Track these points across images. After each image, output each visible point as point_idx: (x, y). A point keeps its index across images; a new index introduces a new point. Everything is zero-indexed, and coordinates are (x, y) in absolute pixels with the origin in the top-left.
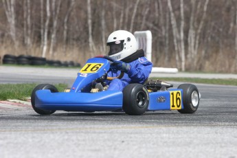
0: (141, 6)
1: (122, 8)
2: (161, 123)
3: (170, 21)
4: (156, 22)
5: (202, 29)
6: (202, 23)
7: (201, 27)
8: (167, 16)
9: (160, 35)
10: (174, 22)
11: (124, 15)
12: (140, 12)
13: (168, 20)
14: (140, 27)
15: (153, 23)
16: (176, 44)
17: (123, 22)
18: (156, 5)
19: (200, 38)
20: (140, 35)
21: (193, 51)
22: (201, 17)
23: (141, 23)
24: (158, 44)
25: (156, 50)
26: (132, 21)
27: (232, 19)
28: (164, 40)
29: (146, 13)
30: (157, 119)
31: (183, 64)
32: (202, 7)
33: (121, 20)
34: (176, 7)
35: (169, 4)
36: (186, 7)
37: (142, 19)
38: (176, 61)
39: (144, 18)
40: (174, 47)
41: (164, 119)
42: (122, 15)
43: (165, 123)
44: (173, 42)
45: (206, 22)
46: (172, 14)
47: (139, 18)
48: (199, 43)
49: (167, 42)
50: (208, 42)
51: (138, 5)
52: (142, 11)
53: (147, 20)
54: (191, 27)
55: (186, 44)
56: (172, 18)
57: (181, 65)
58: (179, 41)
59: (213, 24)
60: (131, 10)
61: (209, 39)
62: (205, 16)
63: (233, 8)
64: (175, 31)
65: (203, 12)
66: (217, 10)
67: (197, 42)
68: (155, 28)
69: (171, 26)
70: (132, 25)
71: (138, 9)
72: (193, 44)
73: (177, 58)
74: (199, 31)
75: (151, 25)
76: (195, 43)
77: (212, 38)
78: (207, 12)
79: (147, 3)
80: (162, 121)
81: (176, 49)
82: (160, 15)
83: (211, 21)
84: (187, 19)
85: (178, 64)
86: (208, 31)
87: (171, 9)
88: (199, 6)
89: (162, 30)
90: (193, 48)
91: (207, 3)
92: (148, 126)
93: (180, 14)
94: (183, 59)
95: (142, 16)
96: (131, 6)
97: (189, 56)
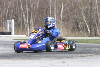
0: (10, 9)
1: (2, 10)
2: (18, 59)
3: (22, 15)
4: (17, 16)
5: (36, 18)
6: (36, 16)
7: (35, 17)
8: (21, 13)
9: (18, 21)
10: (24, 16)
11: (3, 13)
12: (9, 11)
13: (21, 15)
14: (10, 18)
15: (15, 16)
16: (25, 25)
17: (3, 16)
18: (17, 8)
19: (35, 22)
20: (10, 21)
21: (32, 27)
22: (36, 13)
23: (10, 16)
24: (18, 25)
25: (17, 27)
26: (7, 15)
27: (48, 14)
28: (20, 23)
29: (12, 12)
30: (16, 57)
31: (29, 33)
32: (36, 9)
33: (2, 15)
34: (25, 9)
35: (22, 8)
36: (29, 9)
37: (10, 14)
38: (25, 32)
39: (12, 14)
40: (24, 26)
41: (19, 57)
42: (2, 13)
43: (19, 59)
44: (24, 24)
45: (38, 15)
46: (23, 12)
47: (9, 14)
48: (35, 24)
49: (22, 24)
50: (38, 23)
51: (9, 9)
52: (10, 11)
53: (13, 15)
54: (31, 17)
55: (30, 25)
56: (23, 14)
57: (28, 34)
58: (26, 23)
59: (40, 16)
60: (6, 10)
61: (39, 22)
62: (37, 13)
63: (49, 9)
64: (25, 19)
65: (36, 11)
66: (42, 10)
67: (34, 24)
68: (16, 18)
69: (23, 17)
70: (6, 17)
71: (9, 10)
72: (32, 25)
73: (26, 30)
74: (35, 19)
75: (15, 17)
76: (33, 24)
77: (40, 22)
78: (38, 11)
79: (12, 8)
80: (18, 58)
81: (25, 27)
82: (18, 12)
83: (40, 15)
84: (30, 14)
85: (26, 33)
86: (39, 19)
87: (23, 10)
88: (34, 9)
89: (19, 19)
90: (32, 26)
91: (37, 7)
92: (12, 60)
93: (26, 12)
94: (29, 31)
95: (11, 13)
96: (6, 9)
97: (31, 30)
